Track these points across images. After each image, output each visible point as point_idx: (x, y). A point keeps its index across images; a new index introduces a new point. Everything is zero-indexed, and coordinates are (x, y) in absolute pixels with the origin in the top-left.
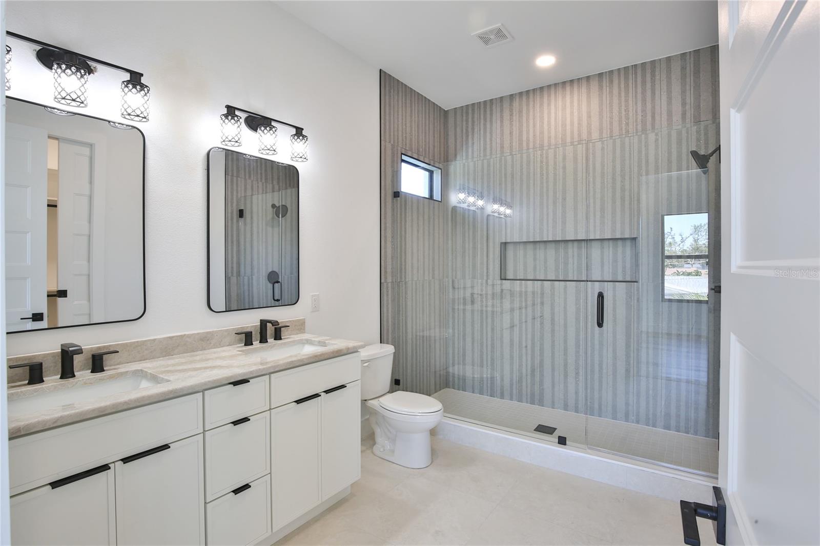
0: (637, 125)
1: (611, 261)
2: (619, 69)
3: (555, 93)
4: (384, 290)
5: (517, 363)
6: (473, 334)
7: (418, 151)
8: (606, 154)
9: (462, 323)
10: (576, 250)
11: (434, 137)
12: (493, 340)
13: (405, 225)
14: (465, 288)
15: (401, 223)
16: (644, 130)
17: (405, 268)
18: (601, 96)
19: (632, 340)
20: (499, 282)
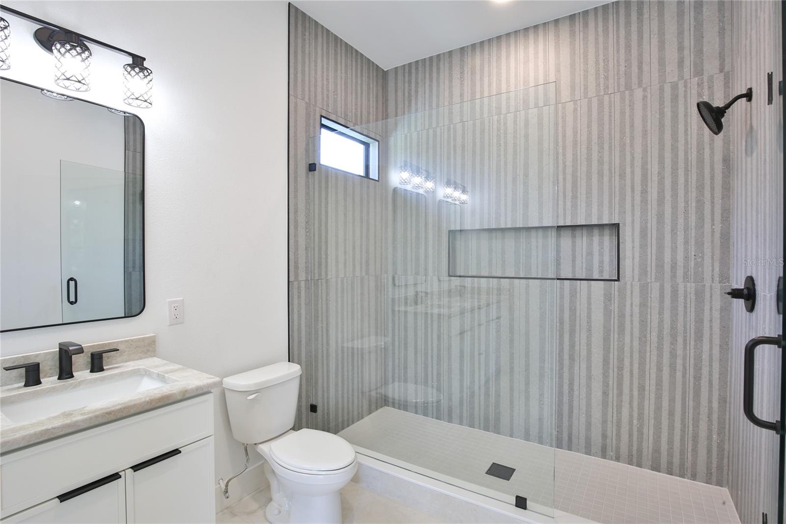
0: (619, 79)
1: (584, 254)
2: (596, 9)
3: (516, 42)
4: (295, 292)
5: (469, 380)
6: (416, 342)
7: (346, 115)
8: (579, 117)
9: (403, 328)
10: (540, 240)
11: (369, 101)
12: (439, 350)
13: (326, 207)
14: (406, 285)
15: (320, 205)
16: (628, 87)
17: (327, 262)
18: (572, 43)
19: (611, 355)
20: (448, 278)
